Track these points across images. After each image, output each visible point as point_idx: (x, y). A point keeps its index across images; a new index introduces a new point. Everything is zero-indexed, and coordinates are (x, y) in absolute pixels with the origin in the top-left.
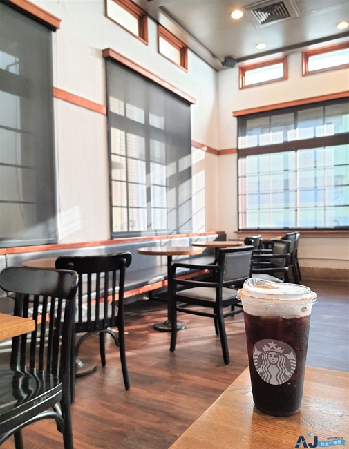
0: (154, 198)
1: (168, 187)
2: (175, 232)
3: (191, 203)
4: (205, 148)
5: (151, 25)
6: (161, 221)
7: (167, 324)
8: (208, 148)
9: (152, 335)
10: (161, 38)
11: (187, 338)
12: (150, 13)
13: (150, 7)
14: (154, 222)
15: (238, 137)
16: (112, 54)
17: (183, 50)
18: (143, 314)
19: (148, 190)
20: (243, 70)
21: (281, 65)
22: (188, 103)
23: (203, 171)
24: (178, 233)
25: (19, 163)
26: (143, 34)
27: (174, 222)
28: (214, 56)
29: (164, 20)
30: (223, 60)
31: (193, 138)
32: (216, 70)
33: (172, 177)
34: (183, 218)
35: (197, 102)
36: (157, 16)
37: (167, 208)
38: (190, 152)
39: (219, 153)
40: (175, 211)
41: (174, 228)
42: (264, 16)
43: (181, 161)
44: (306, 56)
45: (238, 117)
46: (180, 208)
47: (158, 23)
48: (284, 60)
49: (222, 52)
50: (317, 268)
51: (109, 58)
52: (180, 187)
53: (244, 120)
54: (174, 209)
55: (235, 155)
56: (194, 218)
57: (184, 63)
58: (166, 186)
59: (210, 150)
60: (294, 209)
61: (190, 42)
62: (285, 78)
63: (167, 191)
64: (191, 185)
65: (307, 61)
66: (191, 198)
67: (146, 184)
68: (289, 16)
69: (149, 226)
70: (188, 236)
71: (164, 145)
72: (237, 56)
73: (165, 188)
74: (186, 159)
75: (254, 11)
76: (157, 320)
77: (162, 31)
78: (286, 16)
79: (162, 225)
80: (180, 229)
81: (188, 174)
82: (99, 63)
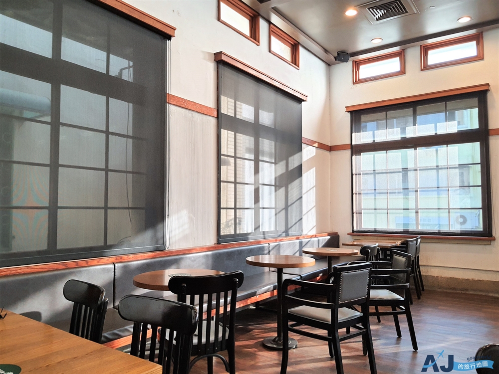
0: (263, 199)
1: (277, 186)
2: (284, 234)
3: (301, 202)
4: (316, 145)
5: (263, 25)
6: (269, 223)
7: (277, 342)
8: (319, 144)
9: (260, 353)
10: (273, 38)
11: (298, 359)
12: (261, 13)
13: (262, 8)
14: (262, 224)
15: (352, 133)
16: (224, 58)
17: (295, 47)
18: (250, 327)
19: (257, 191)
20: (357, 65)
21: (398, 59)
22: (300, 101)
23: (314, 169)
24: (287, 235)
25: (130, 169)
26: (254, 35)
27: (283, 224)
28: (326, 51)
29: (275, 19)
30: (336, 55)
31: (305, 135)
32: (329, 65)
33: (281, 175)
34: (293, 219)
35: (308, 99)
36: (269, 16)
37: (275, 208)
38: (300, 150)
39: (331, 149)
40: (284, 212)
41: (283, 229)
42: (380, 13)
43: (290, 159)
44: (425, 50)
45: (351, 112)
46: (289, 208)
47: (270, 23)
48: (401, 55)
49: (334, 47)
50: (441, 277)
51: (220, 61)
52: (290, 186)
53: (358, 115)
54: (283, 209)
55: (349, 152)
56: (304, 218)
57: (295, 61)
58: (275, 186)
59: (322, 146)
60: (415, 211)
61: (302, 39)
62: (402, 72)
63: (276, 191)
64: (301, 183)
65: (426, 54)
66: (302, 197)
67: (255, 184)
68: (407, 12)
69: (257, 228)
70: (298, 238)
71: (273, 143)
72: (351, 50)
73: (273, 188)
74: (296, 156)
75: (369, 9)
76: (265, 335)
77: (274, 30)
78: (403, 13)
79: (270, 227)
80: (290, 230)
81: (298, 172)
82: (211, 66)
